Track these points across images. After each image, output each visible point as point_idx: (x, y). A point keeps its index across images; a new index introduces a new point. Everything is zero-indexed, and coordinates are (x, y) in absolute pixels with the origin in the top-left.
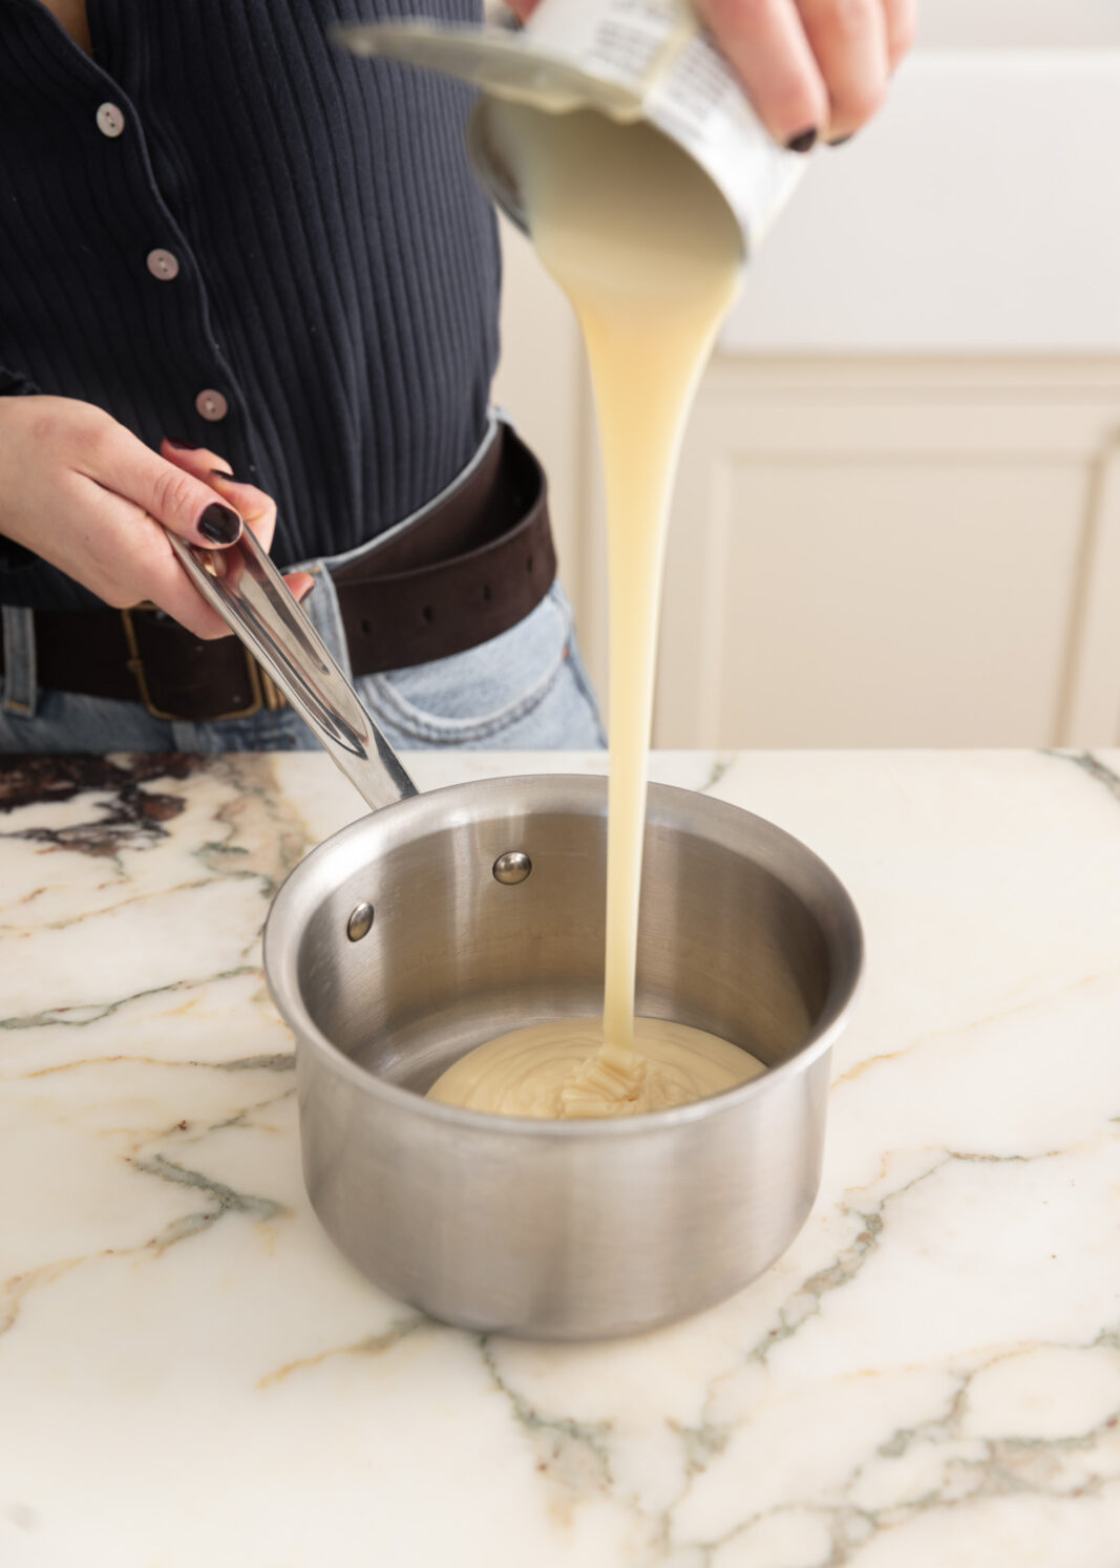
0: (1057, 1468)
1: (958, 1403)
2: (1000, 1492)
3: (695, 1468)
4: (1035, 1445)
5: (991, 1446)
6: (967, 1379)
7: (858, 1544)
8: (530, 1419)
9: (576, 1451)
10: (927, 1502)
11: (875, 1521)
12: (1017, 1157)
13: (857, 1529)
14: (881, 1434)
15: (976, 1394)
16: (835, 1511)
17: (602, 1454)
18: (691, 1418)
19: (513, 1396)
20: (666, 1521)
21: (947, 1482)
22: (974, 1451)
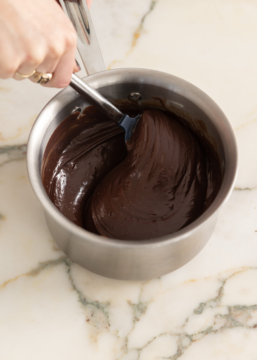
0: (250, 317)
1: (220, 292)
2: (231, 327)
3: (136, 319)
4: (244, 308)
5: (230, 309)
6: (224, 282)
7: (186, 348)
8: (84, 301)
9: (99, 314)
10: (208, 331)
11: (191, 339)
12: (247, 189)
13: (186, 341)
14: (195, 305)
15: (227, 289)
16: (179, 335)
17: (107, 315)
18: (135, 301)
19: (79, 292)
20: (126, 340)
21: (215, 323)
22: (224, 311)
